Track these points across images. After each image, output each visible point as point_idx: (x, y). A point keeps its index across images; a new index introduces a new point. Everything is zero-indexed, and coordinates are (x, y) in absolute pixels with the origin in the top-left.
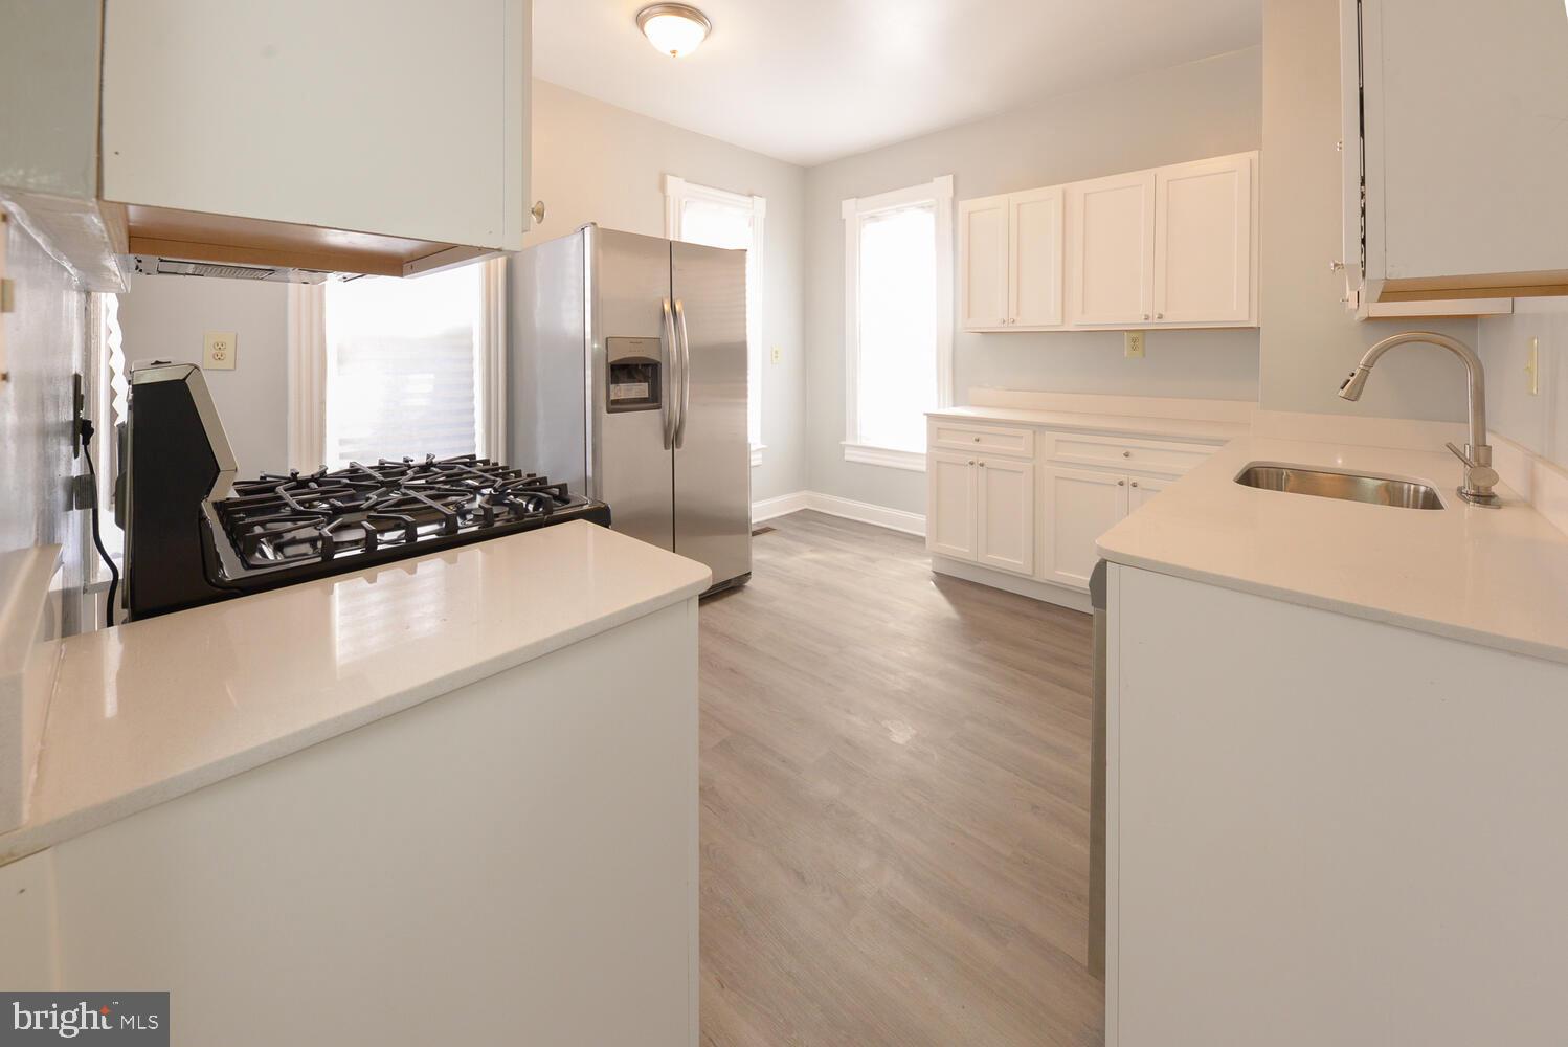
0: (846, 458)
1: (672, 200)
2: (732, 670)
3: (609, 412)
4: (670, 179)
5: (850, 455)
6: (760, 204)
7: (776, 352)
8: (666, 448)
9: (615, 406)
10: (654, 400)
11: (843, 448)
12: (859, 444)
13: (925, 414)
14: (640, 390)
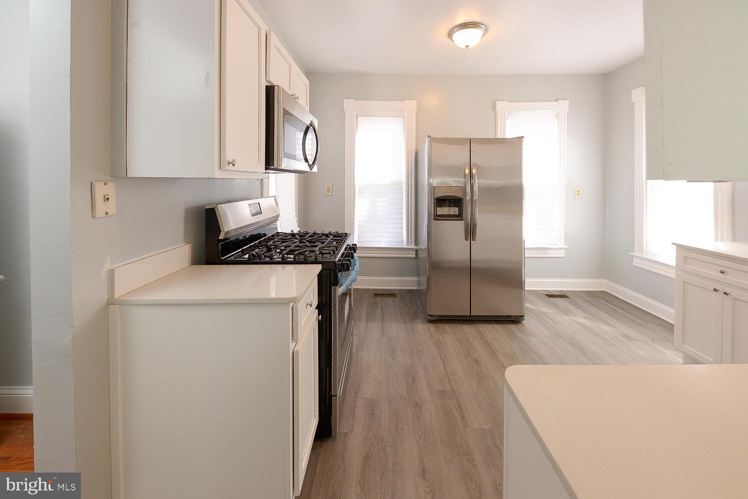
0: (634, 264)
1: (499, 114)
2: (476, 361)
3: (435, 219)
4: (498, 103)
5: (636, 263)
6: (564, 106)
7: (578, 191)
8: (466, 239)
9: (438, 217)
10: (459, 217)
11: (632, 257)
12: (644, 256)
13: (673, 244)
14: (454, 211)
